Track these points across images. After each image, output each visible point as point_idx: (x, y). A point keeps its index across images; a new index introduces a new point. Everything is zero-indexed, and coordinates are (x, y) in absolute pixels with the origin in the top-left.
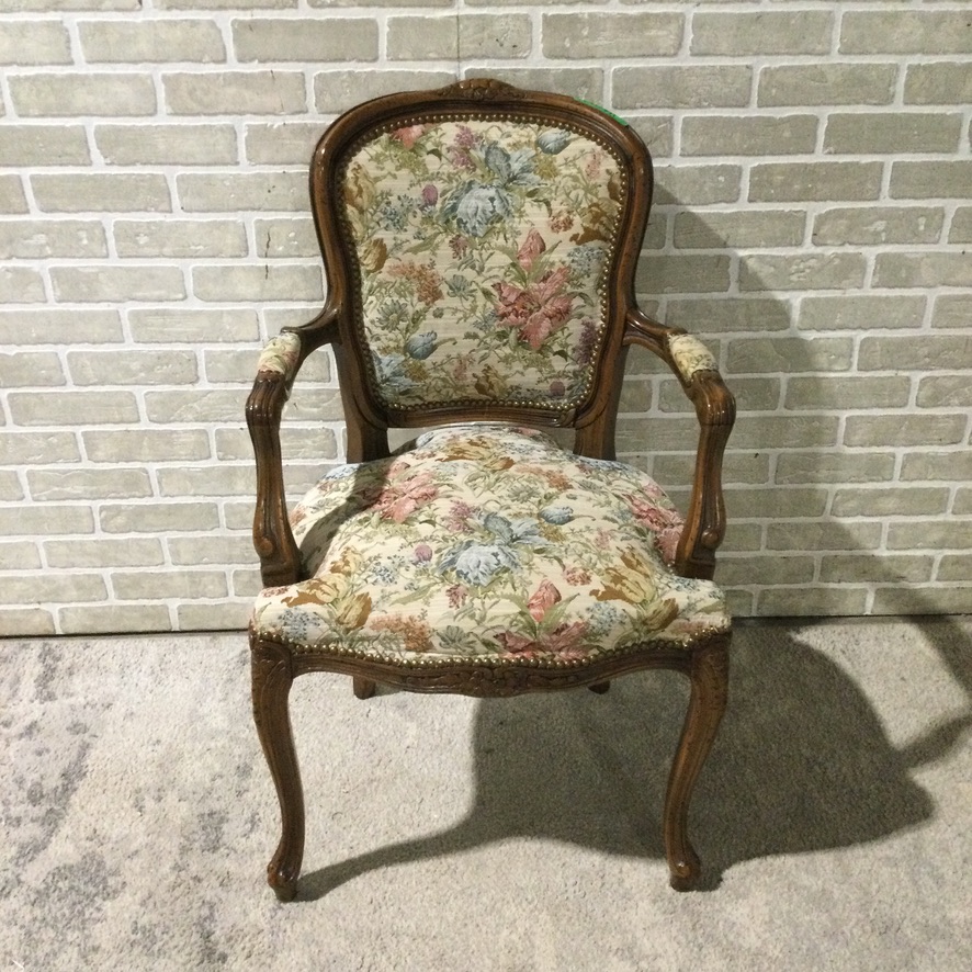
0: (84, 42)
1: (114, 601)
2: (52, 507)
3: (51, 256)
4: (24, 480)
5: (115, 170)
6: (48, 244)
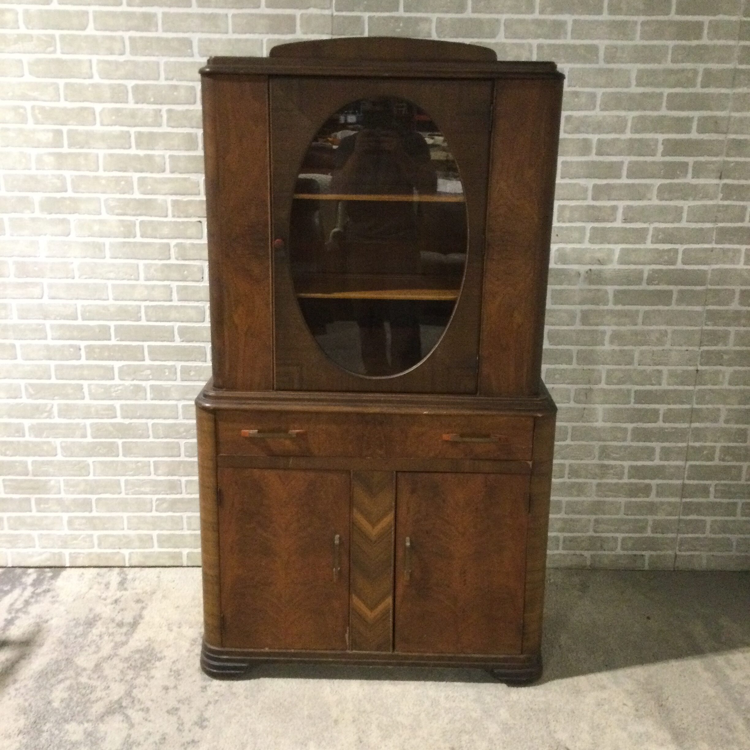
0: (178, 293)
1: (156, 549)
2: (134, 498)
3: (151, 379)
4: (123, 484)
5: (184, 344)
6: (150, 374)
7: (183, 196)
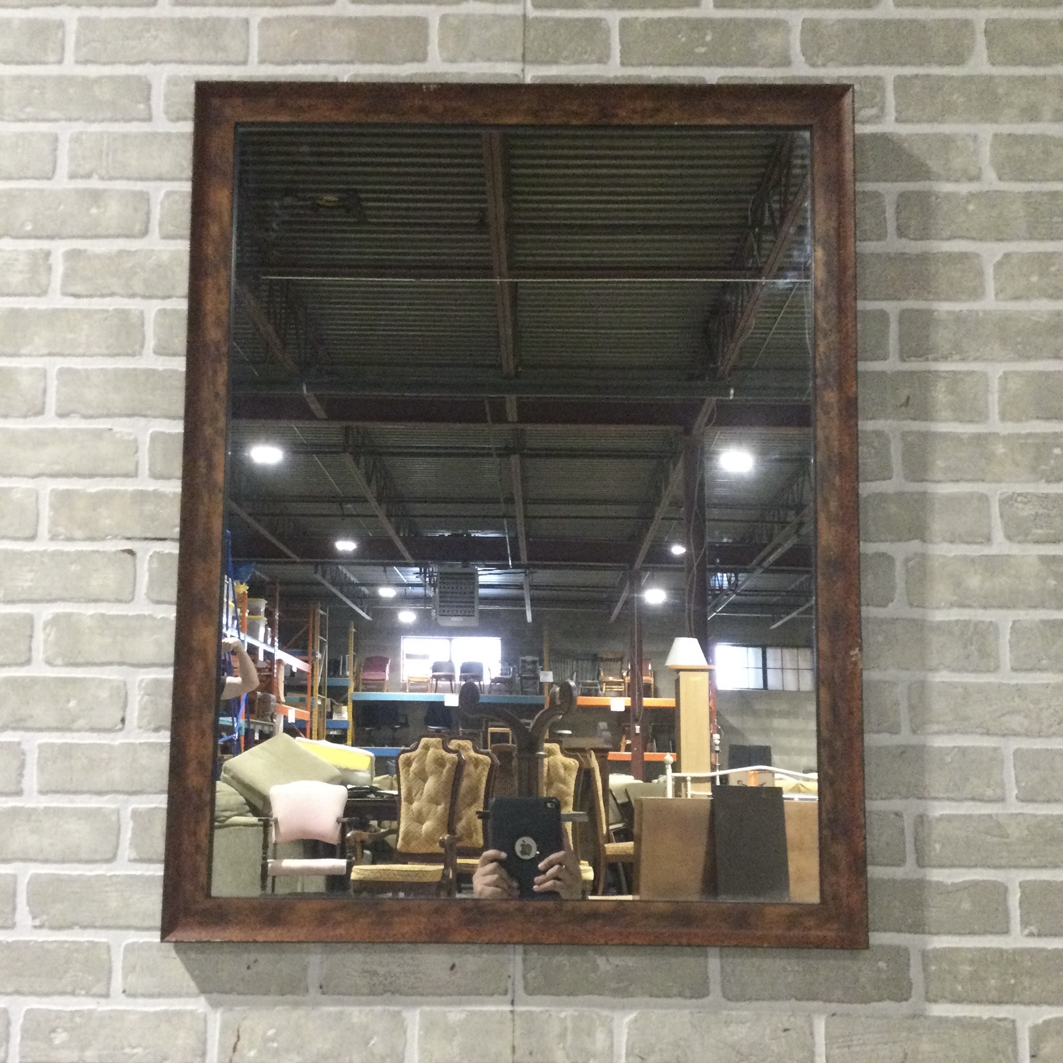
7: (88, 481)
